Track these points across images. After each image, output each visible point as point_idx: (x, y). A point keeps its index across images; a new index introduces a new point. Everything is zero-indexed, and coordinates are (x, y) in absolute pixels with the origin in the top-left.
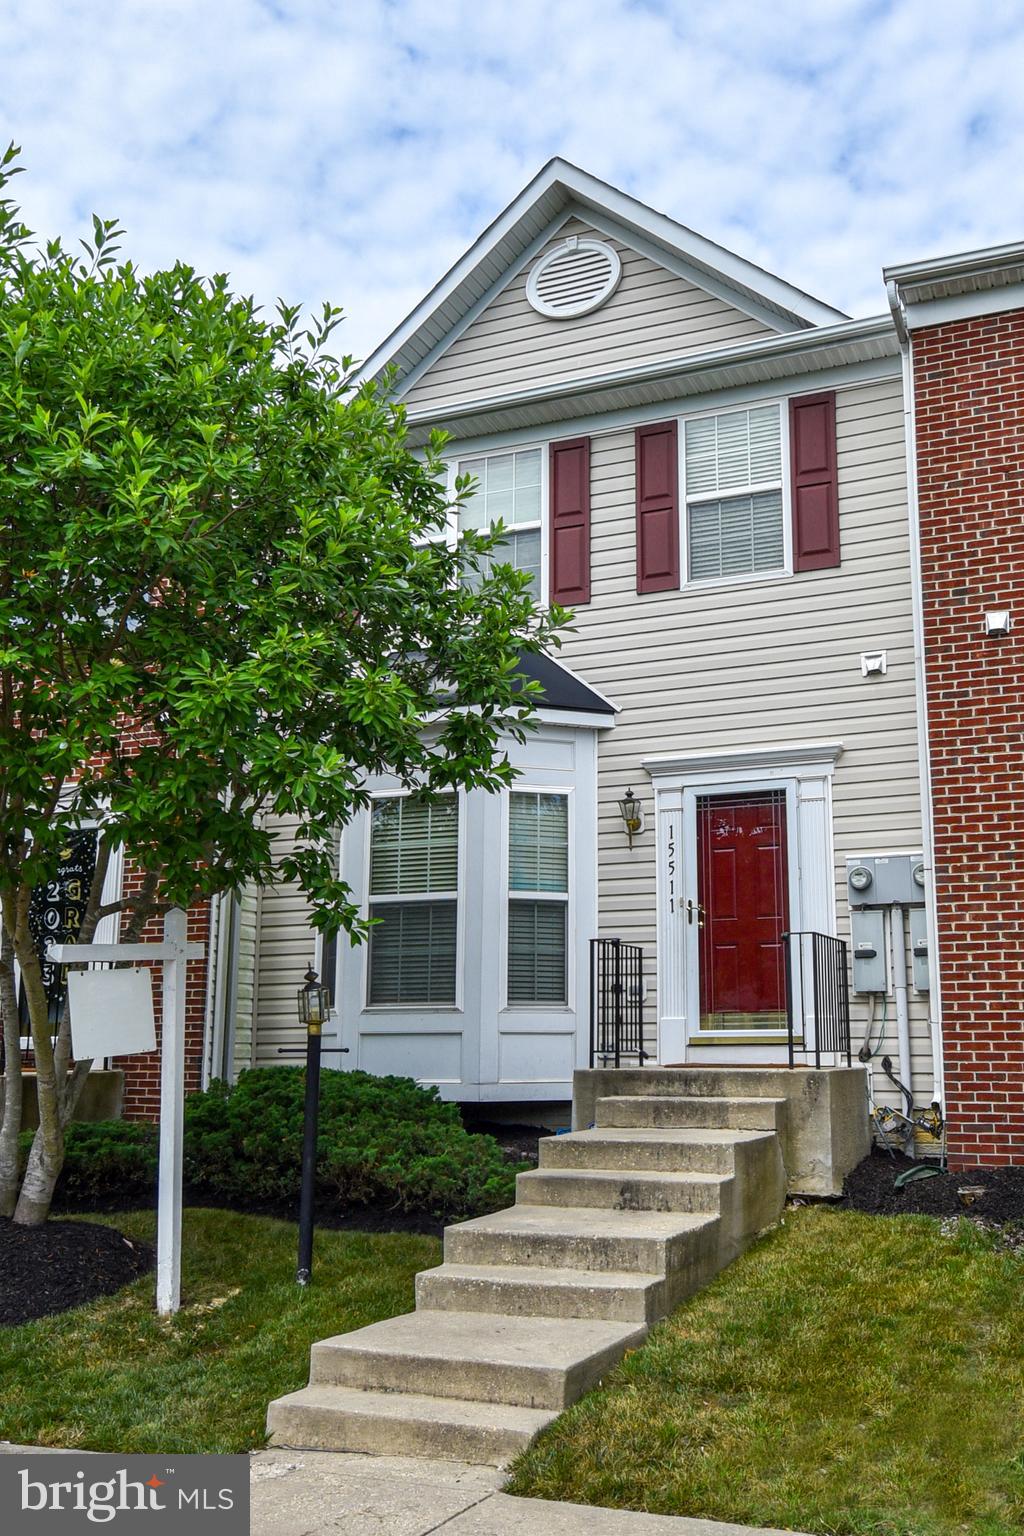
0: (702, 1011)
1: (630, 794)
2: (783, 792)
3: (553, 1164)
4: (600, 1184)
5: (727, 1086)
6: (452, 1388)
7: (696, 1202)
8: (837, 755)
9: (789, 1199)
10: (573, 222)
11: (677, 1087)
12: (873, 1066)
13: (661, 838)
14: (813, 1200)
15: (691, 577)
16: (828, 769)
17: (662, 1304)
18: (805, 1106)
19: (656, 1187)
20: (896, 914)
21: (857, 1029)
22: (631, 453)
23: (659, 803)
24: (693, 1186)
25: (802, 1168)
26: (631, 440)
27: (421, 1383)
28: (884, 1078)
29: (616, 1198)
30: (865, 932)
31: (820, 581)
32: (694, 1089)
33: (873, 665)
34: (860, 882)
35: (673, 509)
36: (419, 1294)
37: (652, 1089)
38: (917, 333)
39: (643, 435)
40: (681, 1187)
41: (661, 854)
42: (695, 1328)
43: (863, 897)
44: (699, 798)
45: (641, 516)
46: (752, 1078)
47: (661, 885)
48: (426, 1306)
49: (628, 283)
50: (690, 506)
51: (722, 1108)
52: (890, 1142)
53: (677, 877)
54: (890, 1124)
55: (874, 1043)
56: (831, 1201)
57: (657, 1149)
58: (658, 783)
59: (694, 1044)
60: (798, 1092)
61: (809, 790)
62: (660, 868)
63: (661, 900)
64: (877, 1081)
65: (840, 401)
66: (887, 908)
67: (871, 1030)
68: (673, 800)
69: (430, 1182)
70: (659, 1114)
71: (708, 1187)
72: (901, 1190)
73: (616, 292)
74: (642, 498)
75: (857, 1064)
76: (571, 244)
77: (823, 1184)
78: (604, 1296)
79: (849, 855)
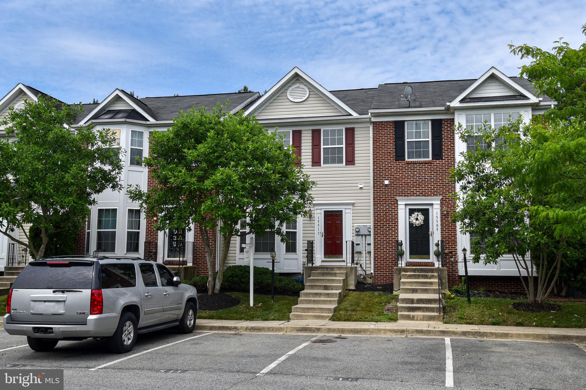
0: (324, 255)
1: (310, 210)
2: (342, 211)
3: (309, 283)
4: (320, 286)
5: (335, 269)
6: (316, 312)
7: (338, 288)
8: (353, 204)
9: (346, 290)
10: (298, 80)
11: (325, 270)
12: (358, 266)
13: (316, 219)
14: (351, 290)
15: (324, 163)
16: (351, 207)
17: (340, 302)
18: (350, 273)
19: (330, 286)
20: (364, 237)
21: (356, 259)
22: (311, 135)
23: (316, 212)
24: (337, 286)
25: (349, 284)
26: (311, 132)
27: (311, 311)
28: (360, 268)
29: (323, 288)
30: (358, 240)
31: (350, 168)
32: (329, 270)
33: (361, 186)
34: (357, 230)
35: (320, 149)
36: (299, 302)
37: (320, 270)
38: (374, 123)
39: (313, 131)
40: (335, 286)
41: (316, 222)
42: (344, 305)
43: (358, 233)
44: (324, 211)
45: (313, 149)
46: (340, 268)
47: (316, 229)
48: (300, 304)
49: (311, 96)
50: (323, 148)
51: (336, 273)
52: (362, 280)
53: (320, 227)
54: (362, 277)
55: (359, 261)
56: (354, 290)
57: (329, 280)
58: (316, 208)
59: (323, 261)
60: (348, 270)
61: (347, 211)
62: (316, 225)
63: (316, 232)
64: (359, 269)
65: (356, 130)
66: (362, 235)
67: (358, 259)
68: (319, 211)
69: (284, 286)
70: (323, 274)
71: (340, 286)
72: (366, 288)
73: (308, 98)
74: (313, 145)
75: (355, 266)
76: (298, 85)
77: (352, 287)
78: (331, 301)
79: (355, 224)
